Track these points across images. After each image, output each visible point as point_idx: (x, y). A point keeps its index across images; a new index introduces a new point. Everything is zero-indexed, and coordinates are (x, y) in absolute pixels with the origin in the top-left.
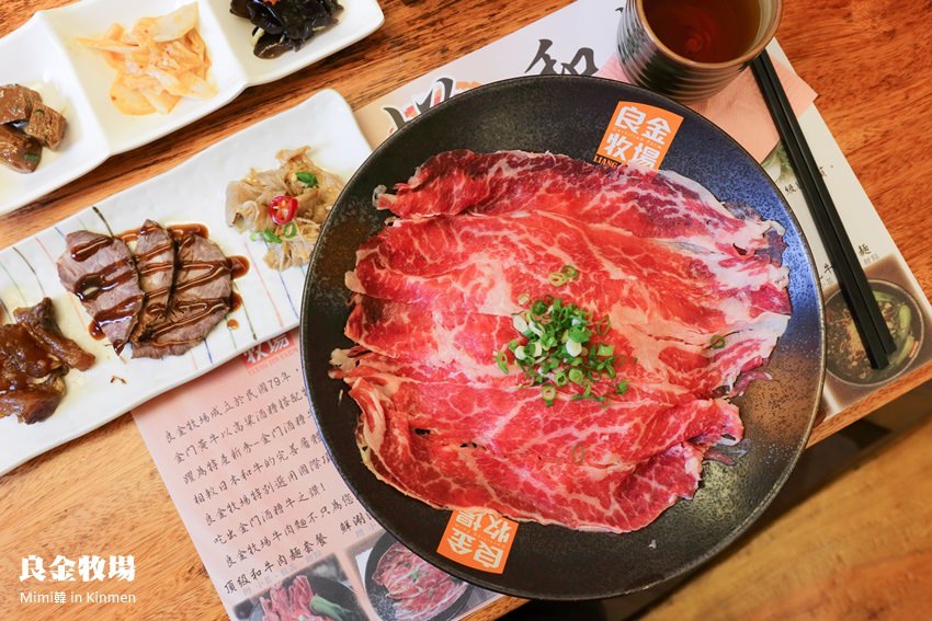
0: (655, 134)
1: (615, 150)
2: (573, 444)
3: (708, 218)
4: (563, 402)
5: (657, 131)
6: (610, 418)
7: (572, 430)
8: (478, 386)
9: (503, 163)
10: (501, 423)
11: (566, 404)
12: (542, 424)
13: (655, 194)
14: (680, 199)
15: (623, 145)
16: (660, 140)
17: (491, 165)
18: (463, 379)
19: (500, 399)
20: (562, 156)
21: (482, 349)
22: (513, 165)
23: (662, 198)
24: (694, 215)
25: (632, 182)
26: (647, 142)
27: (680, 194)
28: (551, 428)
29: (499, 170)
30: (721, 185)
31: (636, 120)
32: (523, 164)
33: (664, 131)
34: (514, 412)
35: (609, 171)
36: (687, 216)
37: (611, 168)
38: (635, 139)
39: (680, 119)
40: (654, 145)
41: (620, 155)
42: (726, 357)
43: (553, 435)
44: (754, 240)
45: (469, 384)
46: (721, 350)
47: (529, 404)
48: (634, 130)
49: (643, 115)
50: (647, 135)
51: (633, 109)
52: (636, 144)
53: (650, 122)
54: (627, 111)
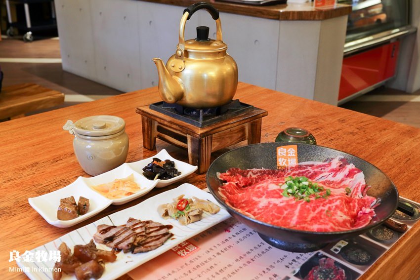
1: (282, 163)
2: (325, 212)
3: (321, 168)
4: (312, 201)
5: (291, 153)
6: (330, 202)
7: (321, 208)
8: (282, 205)
9: (250, 173)
10: (297, 212)
11: (314, 200)
12: (311, 209)
13: (301, 171)
14: (309, 168)
15: (284, 161)
16: (294, 155)
17: (247, 174)
18: (275, 205)
19: (293, 207)
20: (267, 169)
21: (277, 195)
22: (254, 174)
23: (304, 171)
24: (316, 170)
25: (292, 171)
26: (290, 157)
27: (308, 167)
28: (314, 210)
29: (250, 176)
30: (318, 158)
31: (284, 152)
32: (257, 173)
33: (293, 152)
34: (299, 207)
35: (283, 171)
36: (314, 172)
37: (284, 170)
38: (286, 158)
39: (296, 146)
40: (293, 157)
41: (284, 164)
42: (354, 193)
43: (316, 212)
44: (337, 164)
45: (279, 205)
47: (303, 204)
48: (285, 155)
49: (285, 150)
50: (289, 155)
51: (282, 149)
52: (288, 159)
53: (288, 151)
54: (280, 150)
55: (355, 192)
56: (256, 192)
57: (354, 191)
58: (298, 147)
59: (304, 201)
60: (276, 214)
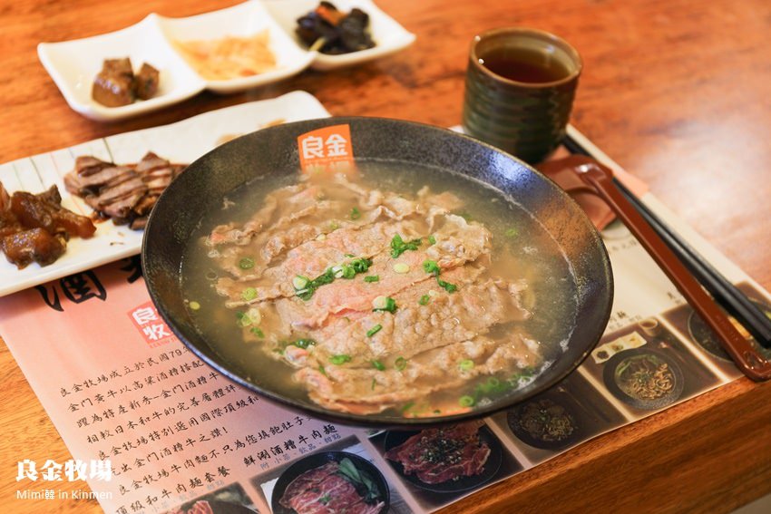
0: (337, 149)
5: (336, 147)
16: (343, 153)
26: (335, 159)
31: (317, 146)
33: (340, 144)
38: (326, 161)
39: (346, 127)
40: (342, 159)
48: (320, 154)
49: (320, 140)
50: (331, 154)
51: (311, 138)
53: (328, 142)
54: (308, 142)
58: (351, 129)
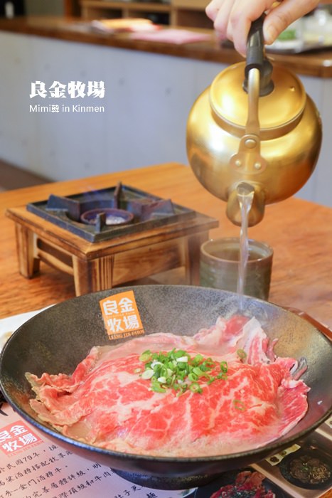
0: (127, 308)
1: (116, 328)
2: (231, 405)
4: (205, 388)
5: (126, 306)
6: (234, 383)
7: (224, 398)
8: (157, 409)
11: (208, 388)
12: (208, 404)
15: (117, 323)
16: (131, 309)
19: (177, 408)
26: (126, 315)
28: (214, 405)
30: (174, 307)
31: (113, 307)
33: (129, 304)
34: (188, 407)
38: (120, 316)
39: (132, 292)
40: (130, 313)
41: (120, 329)
42: (252, 357)
43: (218, 407)
45: (152, 412)
46: (248, 357)
47: (192, 400)
48: (116, 312)
49: (115, 302)
50: (123, 311)
51: (108, 302)
52: (122, 319)
53: (120, 304)
54: (107, 305)
55: (253, 354)
56: (99, 394)
57: (251, 352)
58: (135, 294)
59: (192, 394)
60: (154, 430)
